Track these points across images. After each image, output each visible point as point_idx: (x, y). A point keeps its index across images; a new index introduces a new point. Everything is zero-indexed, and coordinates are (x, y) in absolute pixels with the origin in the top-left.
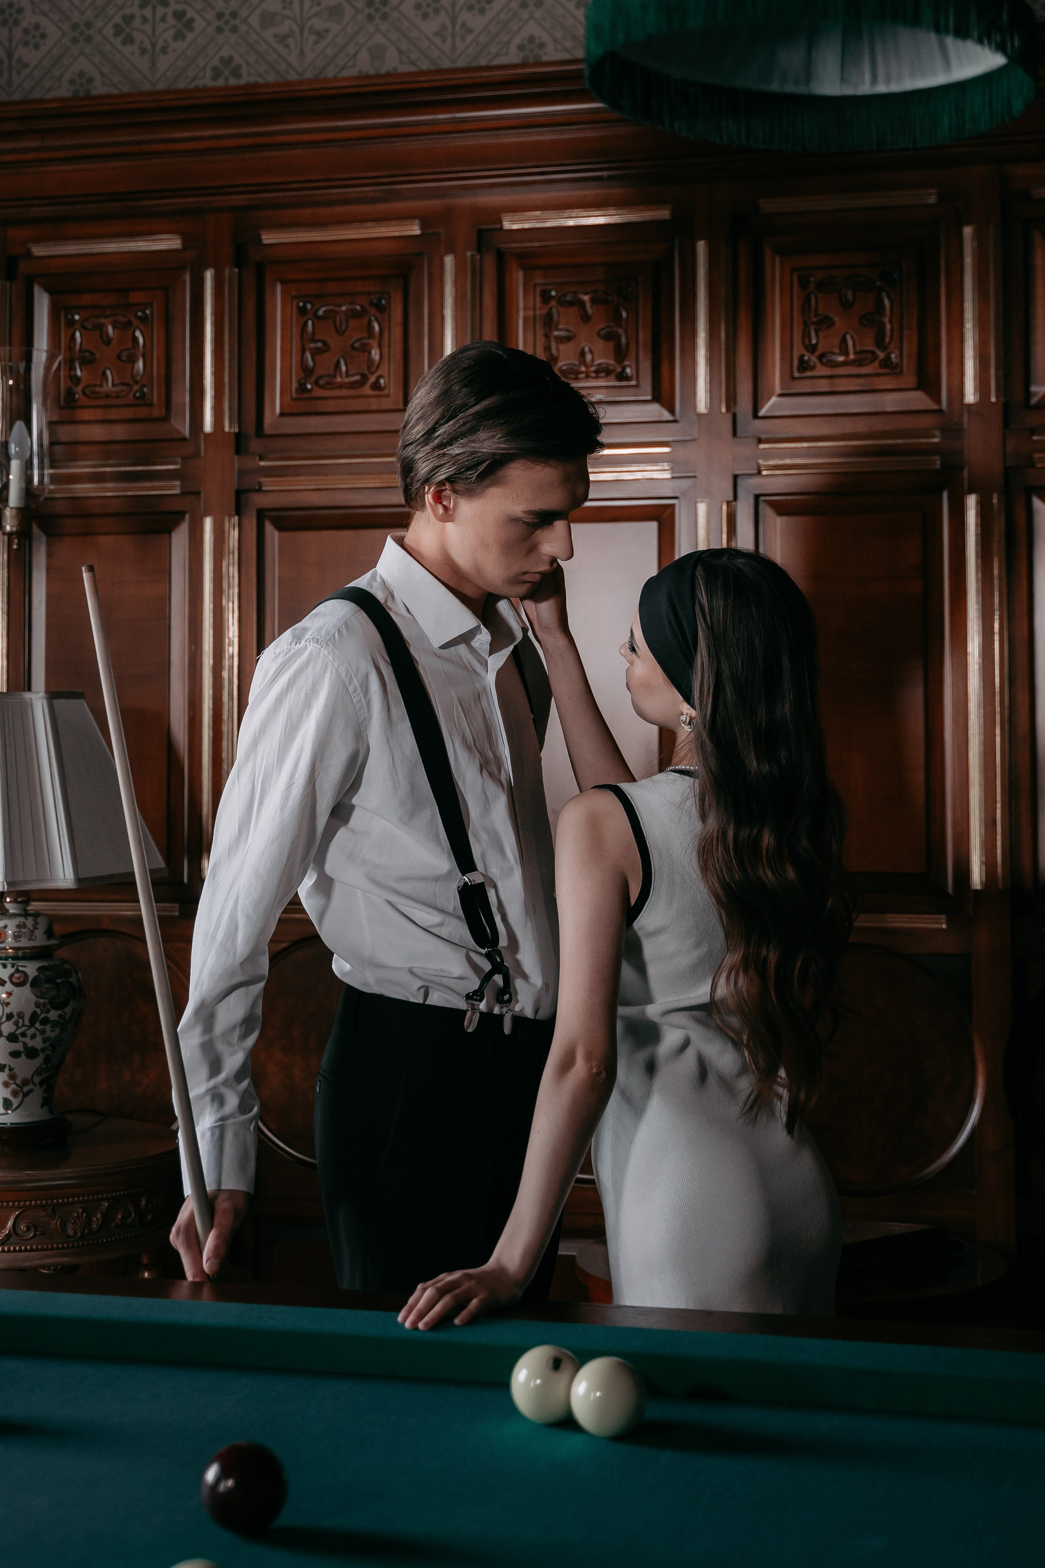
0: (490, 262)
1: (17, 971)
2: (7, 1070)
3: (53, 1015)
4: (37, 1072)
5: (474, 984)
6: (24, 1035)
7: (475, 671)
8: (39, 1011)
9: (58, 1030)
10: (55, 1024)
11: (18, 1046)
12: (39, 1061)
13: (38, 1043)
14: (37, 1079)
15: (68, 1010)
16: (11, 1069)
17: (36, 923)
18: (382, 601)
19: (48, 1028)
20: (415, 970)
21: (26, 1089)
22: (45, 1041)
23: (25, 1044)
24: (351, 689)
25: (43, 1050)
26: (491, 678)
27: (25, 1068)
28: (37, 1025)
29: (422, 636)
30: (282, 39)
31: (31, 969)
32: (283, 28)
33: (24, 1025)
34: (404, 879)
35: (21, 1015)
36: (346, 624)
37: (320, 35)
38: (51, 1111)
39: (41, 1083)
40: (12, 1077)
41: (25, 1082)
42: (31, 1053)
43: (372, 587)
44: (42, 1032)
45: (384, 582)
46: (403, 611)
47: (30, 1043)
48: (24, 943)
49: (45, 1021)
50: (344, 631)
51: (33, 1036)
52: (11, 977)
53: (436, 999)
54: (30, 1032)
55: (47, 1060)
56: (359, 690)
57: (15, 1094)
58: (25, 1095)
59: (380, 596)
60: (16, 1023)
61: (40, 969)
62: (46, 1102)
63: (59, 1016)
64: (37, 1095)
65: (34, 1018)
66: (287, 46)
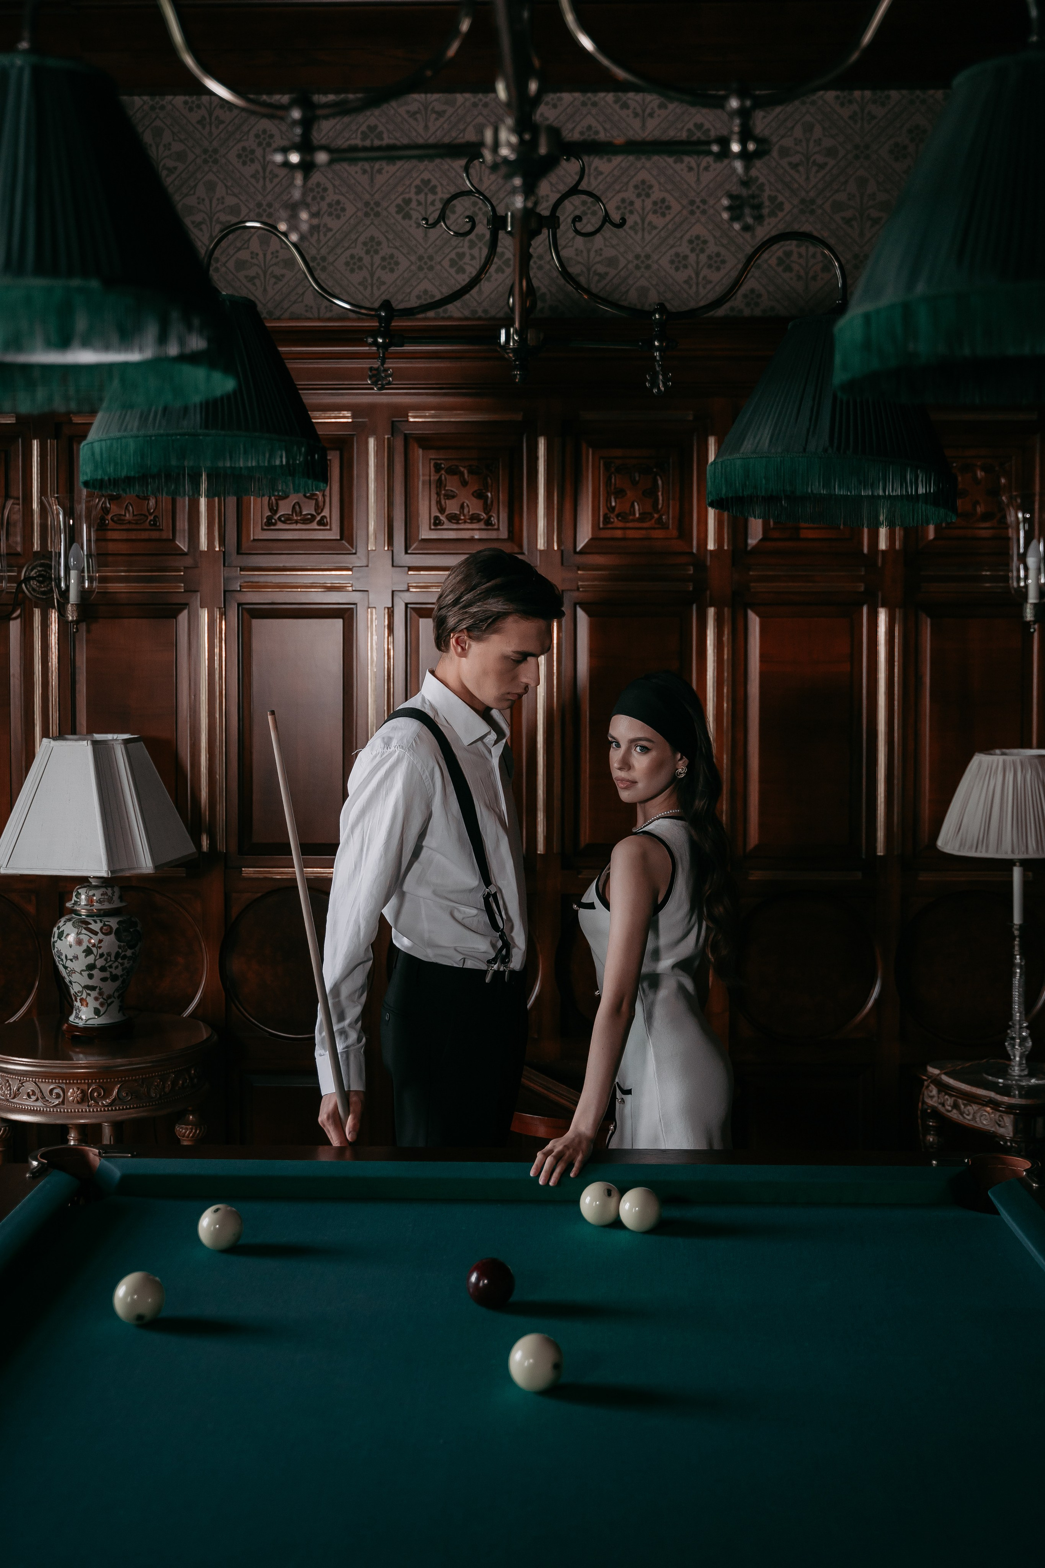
0: (399, 444)
1: (105, 925)
2: (97, 990)
3: (129, 953)
4: (117, 990)
5: (492, 954)
6: (110, 967)
7: (487, 758)
8: (120, 951)
9: (131, 962)
10: (130, 958)
11: (106, 974)
12: (117, 983)
13: (118, 972)
14: (116, 994)
15: (137, 948)
16: (100, 989)
17: (113, 892)
18: (433, 718)
19: (126, 961)
20: (458, 949)
21: (109, 1001)
22: (123, 970)
23: (111, 972)
24: (424, 777)
25: (122, 976)
26: (495, 762)
27: (109, 988)
28: (120, 960)
29: (458, 738)
30: (251, 279)
31: (113, 922)
32: (252, 272)
33: (111, 961)
34: (452, 892)
35: (109, 954)
36: (418, 735)
37: (278, 278)
38: (124, 1015)
39: (118, 997)
40: (101, 994)
41: (109, 997)
42: (114, 978)
43: (425, 708)
44: (122, 964)
45: (431, 705)
46: (445, 723)
47: (114, 972)
48: (106, 906)
49: (124, 957)
50: (417, 739)
51: (117, 967)
52: (101, 929)
53: (469, 964)
54: (114, 965)
55: (123, 982)
56: (429, 778)
57: (102, 1004)
58: (109, 1005)
59: (431, 714)
60: (106, 960)
61: (119, 923)
62: (121, 1009)
63: (133, 953)
64: (115, 1006)
65: (117, 955)
66: (254, 284)
